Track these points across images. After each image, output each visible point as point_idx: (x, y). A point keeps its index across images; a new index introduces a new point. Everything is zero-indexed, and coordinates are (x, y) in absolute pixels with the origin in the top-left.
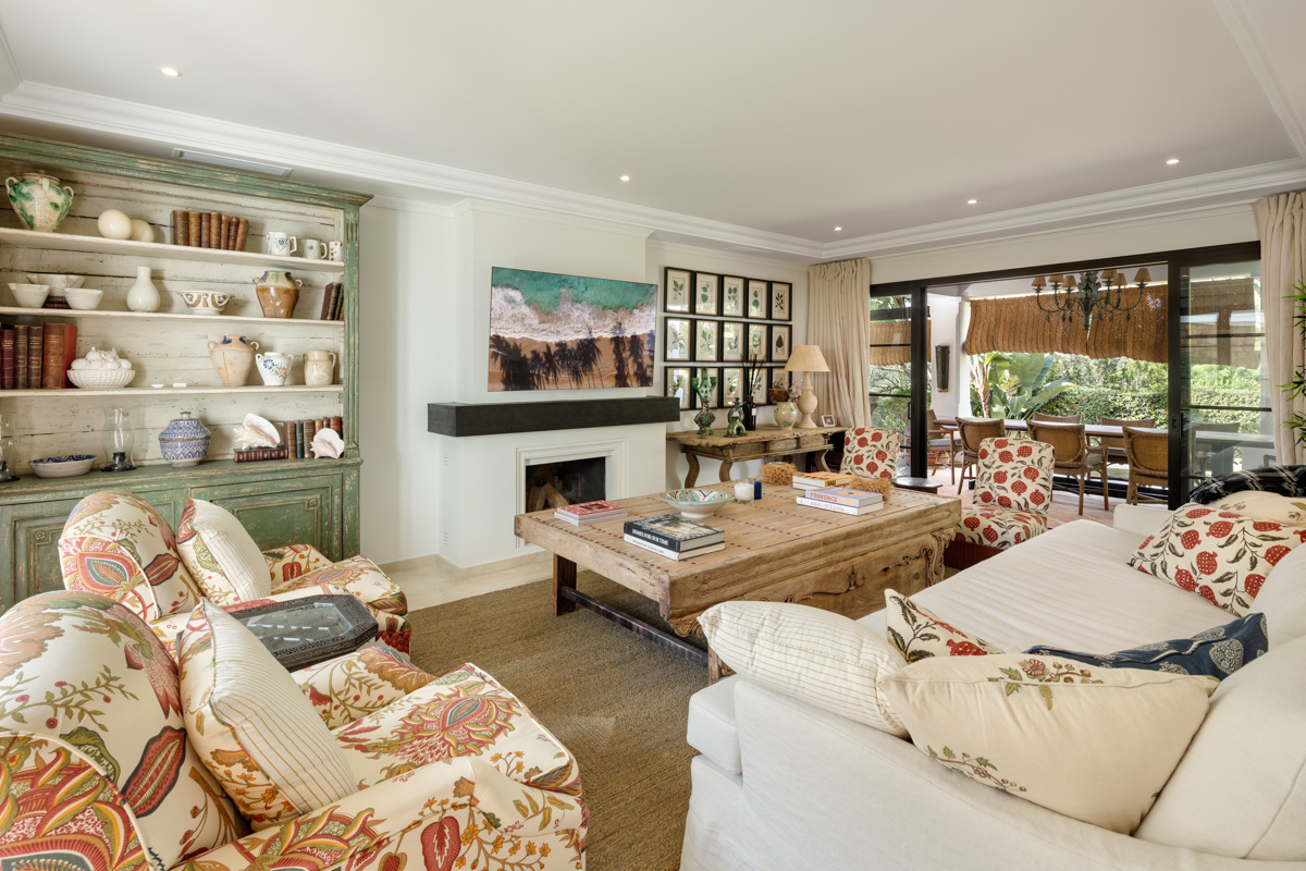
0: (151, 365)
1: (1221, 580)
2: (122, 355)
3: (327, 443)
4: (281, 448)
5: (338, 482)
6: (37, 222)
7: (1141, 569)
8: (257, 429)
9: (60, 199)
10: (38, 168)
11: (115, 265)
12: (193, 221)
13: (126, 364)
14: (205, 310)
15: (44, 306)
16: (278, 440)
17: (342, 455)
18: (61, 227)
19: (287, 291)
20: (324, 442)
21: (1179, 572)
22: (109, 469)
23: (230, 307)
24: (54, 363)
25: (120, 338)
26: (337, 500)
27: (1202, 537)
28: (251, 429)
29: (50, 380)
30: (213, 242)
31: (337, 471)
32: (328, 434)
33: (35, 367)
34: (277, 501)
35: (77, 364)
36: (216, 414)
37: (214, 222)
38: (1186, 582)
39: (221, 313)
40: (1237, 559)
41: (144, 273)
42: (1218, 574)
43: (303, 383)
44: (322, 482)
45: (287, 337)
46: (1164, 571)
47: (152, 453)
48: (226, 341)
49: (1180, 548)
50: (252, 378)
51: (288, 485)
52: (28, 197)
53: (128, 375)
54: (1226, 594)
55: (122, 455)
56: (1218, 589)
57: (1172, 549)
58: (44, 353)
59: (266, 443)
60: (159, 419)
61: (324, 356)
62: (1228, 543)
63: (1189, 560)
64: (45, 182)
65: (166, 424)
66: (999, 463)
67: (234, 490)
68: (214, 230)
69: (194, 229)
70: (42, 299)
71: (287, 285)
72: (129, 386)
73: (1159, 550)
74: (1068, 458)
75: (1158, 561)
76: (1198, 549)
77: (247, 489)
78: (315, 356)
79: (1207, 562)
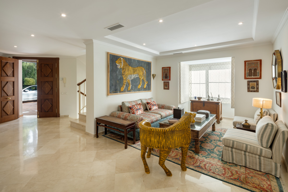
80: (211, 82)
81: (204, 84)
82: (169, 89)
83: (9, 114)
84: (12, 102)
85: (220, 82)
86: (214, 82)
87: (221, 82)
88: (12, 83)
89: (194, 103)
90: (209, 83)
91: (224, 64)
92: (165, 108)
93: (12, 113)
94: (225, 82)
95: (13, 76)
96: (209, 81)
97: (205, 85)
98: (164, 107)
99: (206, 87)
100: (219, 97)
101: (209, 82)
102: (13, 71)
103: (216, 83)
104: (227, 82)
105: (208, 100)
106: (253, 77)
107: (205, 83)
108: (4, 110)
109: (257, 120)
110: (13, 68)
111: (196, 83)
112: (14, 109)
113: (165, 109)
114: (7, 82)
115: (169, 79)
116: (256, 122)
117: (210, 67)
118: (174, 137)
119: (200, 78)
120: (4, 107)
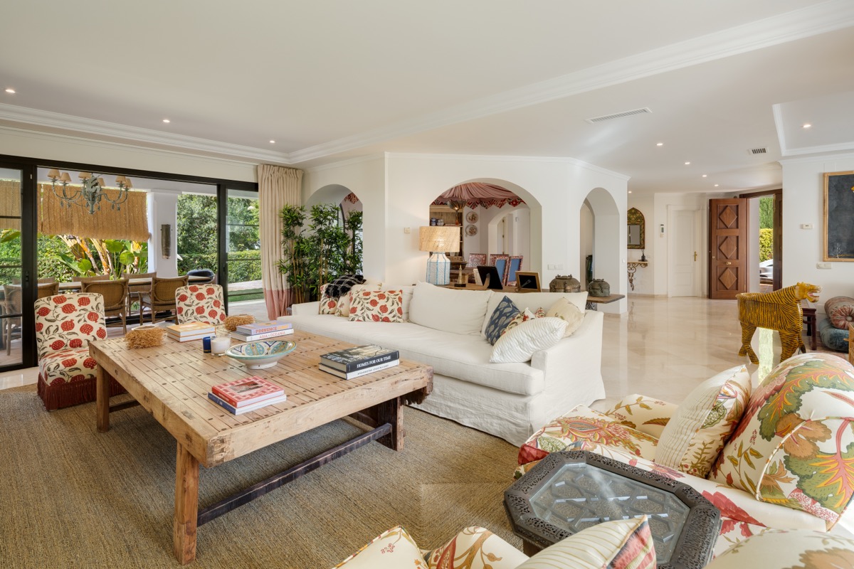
1: (391, 313)
7: (358, 320)
21: (373, 316)
27: (378, 300)
38: (376, 318)
40: (393, 304)
42: (389, 311)
46: (368, 318)
49: (371, 307)
54: (394, 316)
56: (390, 317)
57: (368, 309)
62: (388, 300)
63: (376, 310)
66: (197, 301)
73: (363, 311)
74: (114, 303)
75: (365, 315)
76: (379, 306)
79: (384, 309)
83: (728, 288)
84: (735, 270)
88: (735, 239)
93: (735, 287)
95: (737, 227)
102: (737, 219)
108: (720, 280)
110: (737, 215)
112: (737, 280)
114: (727, 237)
118: (757, 311)
120: (720, 276)
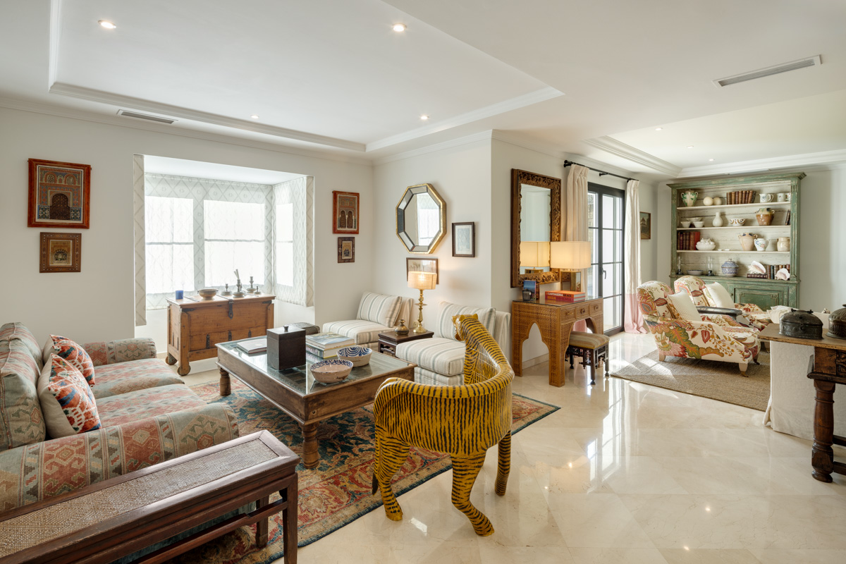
0: (721, 243)
2: (712, 240)
3: (782, 274)
4: (765, 275)
5: (786, 290)
6: (688, 204)
8: (757, 267)
9: (693, 197)
10: (688, 190)
11: (710, 213)
12: (733, 195)
13: (712, 243)
14: (736, 225)
15: (690, 227)
16: (765, 271)
17: (789, 279)
18: (695, 204)
19: (767, 215)
20: (781, 273)
22: (707, 275)
23: (746, 223)
24: (692, 243)
25: (713, 235)
26: (785, 297)
28: (754, 266)
29: (691, 248)
30: (740, 201)
31: (786, 285)
32: (784, 271)
33: (687, 244)
34: (760, 293)
35: (698, 243)
36: (743, 260)
37: (740, 194)
39: (743, 225)
41: (718, 214)
43: (777, 250)
44: (779, 289)
45: (771, 232)
47: (720, 273)
48: (744, 235)
50: (754, 248)
51: (763, 288)
52: (685, 198)
53: (714, 247)
55: (711, 271)
58: (689, 240)
59: (759, 272)
60: (723, 260)
61: (786, 240)
64: (689, 193)
65: (724, 263)
67: (743, 286)
68: (740, 197)
69: (734, 199)
70: (689, 225)
71: (767, 213)
72: (714, 250)
77: (747, 287)
78: (782, 239)
80: (210, 240)
81: (187, 244)
82: (79, 271)
85: (237, 240)
86: (222, 240)
87: (240, 241)
89: (194, 314)
90: (206, 242)
91: (247, 189)
92: (114, 358)
94: (251, 241)
96: (206, 237)
97: (189, 250)
98: (108, 356)
99: (194, 256)
100: (252, 282)
101: (206, 240)
103: (226, 241)
104: (255, 240)
105: (239, 295)
106: (347, 229)
107: (192, 241)
109: (388, 319)
111: (156, 241)
113: (115, 360)
115: (81, 222)
116: (387, 322)
117: (206, 188)
119: (173, 224)
